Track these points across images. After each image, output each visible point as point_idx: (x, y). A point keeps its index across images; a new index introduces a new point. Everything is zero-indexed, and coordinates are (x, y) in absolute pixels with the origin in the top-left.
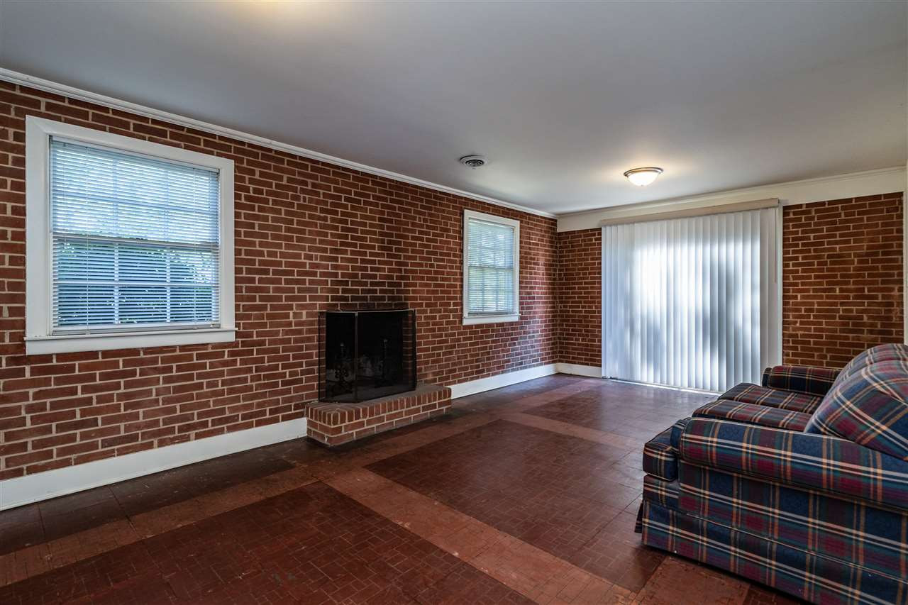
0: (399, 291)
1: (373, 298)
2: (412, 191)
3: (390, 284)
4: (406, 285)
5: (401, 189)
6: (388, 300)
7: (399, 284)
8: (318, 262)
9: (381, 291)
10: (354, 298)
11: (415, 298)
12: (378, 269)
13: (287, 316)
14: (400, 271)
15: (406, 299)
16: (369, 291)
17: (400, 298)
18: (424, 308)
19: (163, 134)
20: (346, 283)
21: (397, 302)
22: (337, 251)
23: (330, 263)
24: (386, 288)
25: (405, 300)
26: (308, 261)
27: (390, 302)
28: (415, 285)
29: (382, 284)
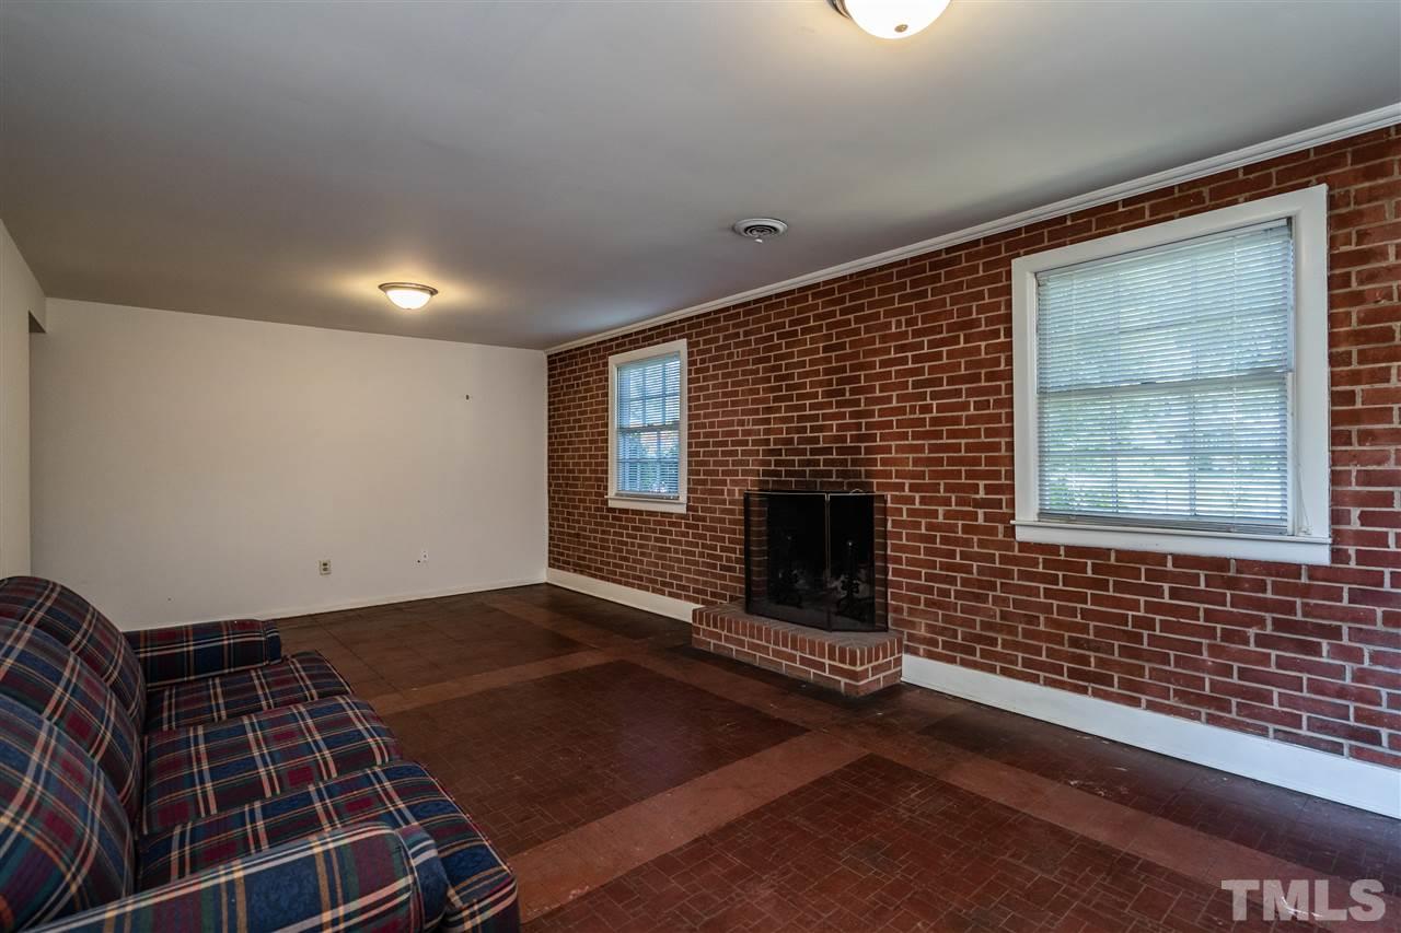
0: (855, 462)
1: (815, 474)
2: (881, 279)
3: (841, 451)
4: (869, 450)
5: (858, 284)
6: (837, 477)
7: (857, 450)
8: (750, 427)
9: (826, 462)
10: (789, 474)
11: (888, 475)
12: (821, 429)
13: (722, 492)
14: (858, 427)
15: (869, 474)
16: (809, 463)
17: (858, 474)
18: (907, 492)
19: (651, 337)
20: (779, 452)
21: (851, 480)
22: (768, 410)
23: (762, 427)
24: (834, 456)
25: (866, 477)
26: (740, 428)
27: (839, 480)
28: (888, 449)
29: (828, 451)
